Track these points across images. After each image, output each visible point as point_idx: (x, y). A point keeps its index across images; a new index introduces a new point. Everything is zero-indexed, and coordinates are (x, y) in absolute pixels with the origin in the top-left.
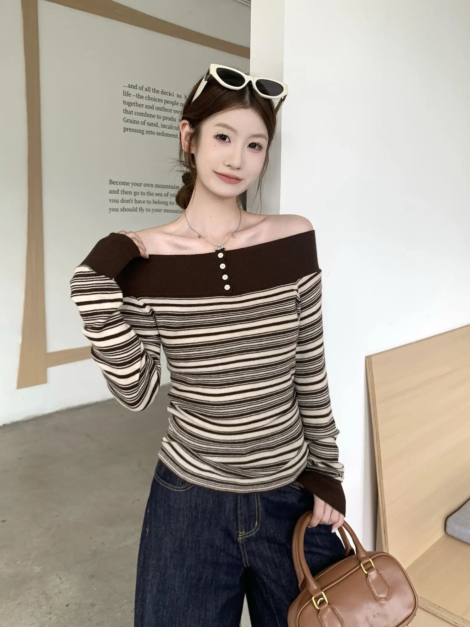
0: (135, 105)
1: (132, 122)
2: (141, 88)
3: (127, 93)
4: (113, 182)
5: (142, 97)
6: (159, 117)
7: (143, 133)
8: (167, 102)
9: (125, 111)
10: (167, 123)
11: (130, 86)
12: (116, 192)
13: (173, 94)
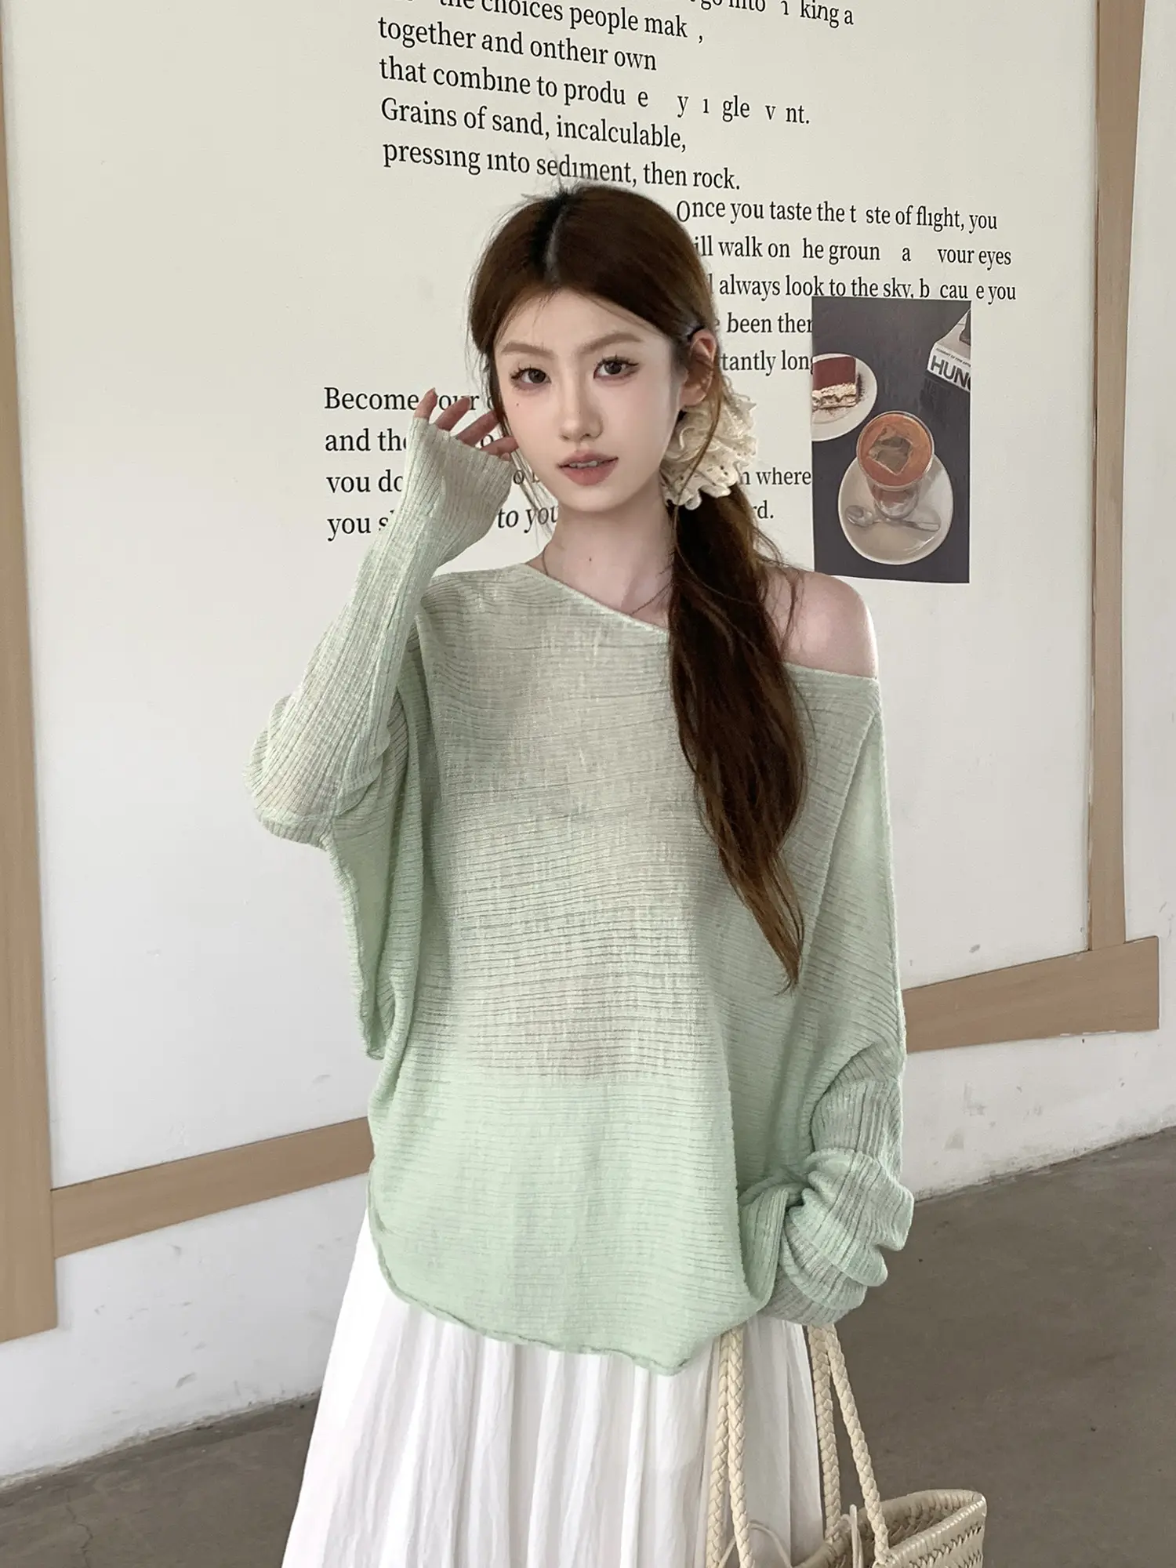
1: (423, 119)
4: (340, 397)
6: (546, 88)
7: (475, 170)
8: (584, 16)
9: (390, 69)
10: (586, 112)
12: (359, 443)
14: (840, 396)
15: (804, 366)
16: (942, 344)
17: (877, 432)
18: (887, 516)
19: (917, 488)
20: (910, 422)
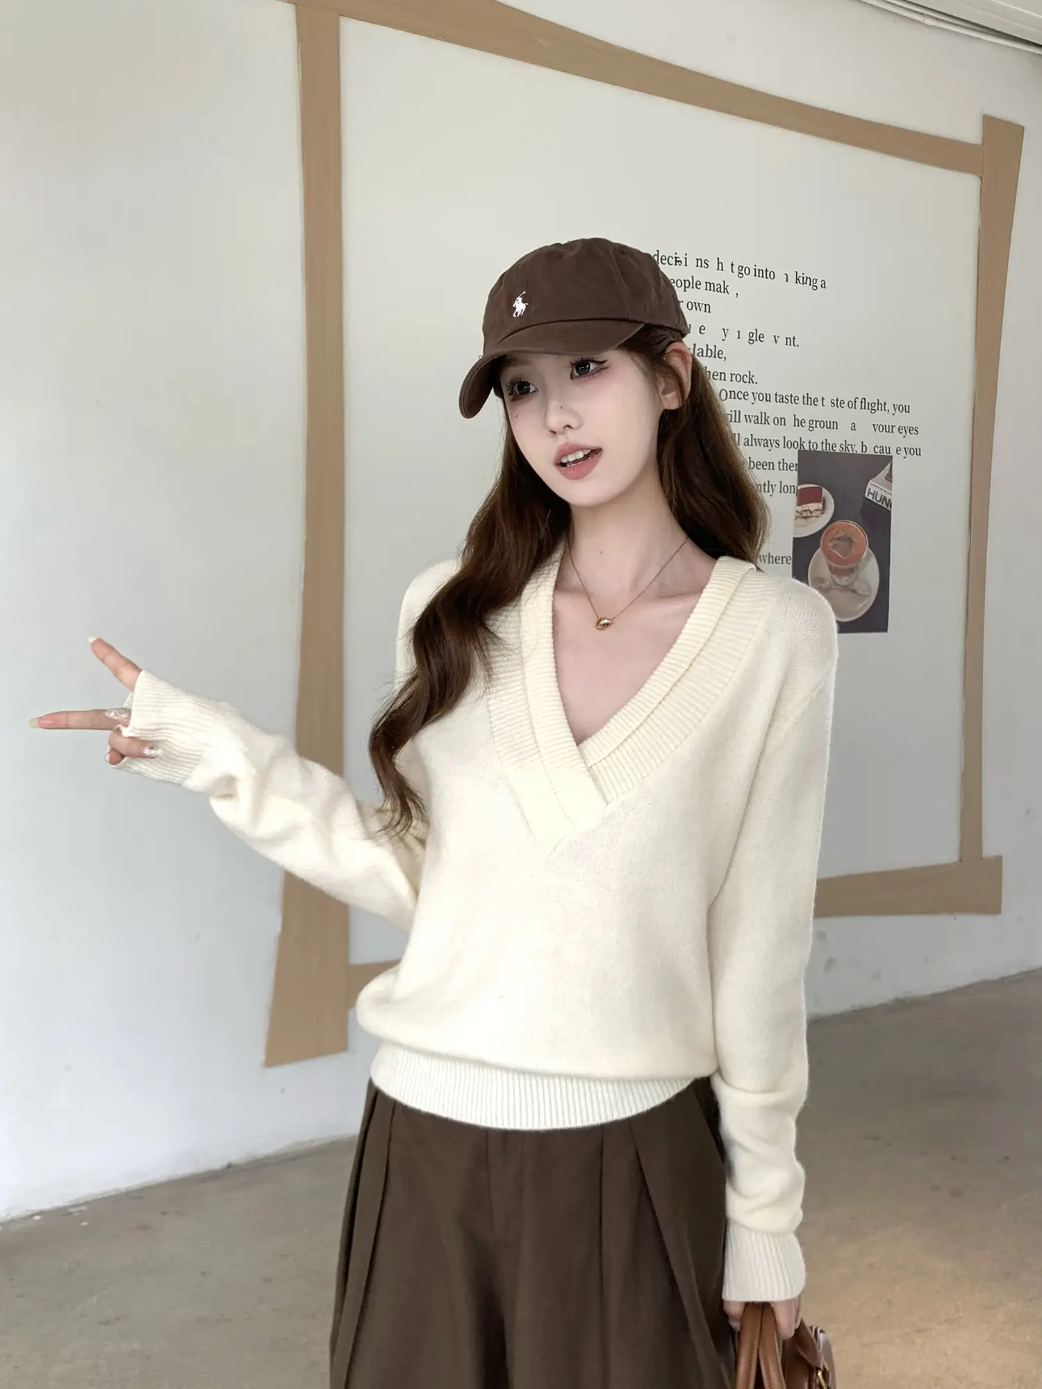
13: (686, 258)
14: (812, 509)
15: (792, 491)
16: (873, 481)
17: (834, 532)
18: (839, 585)
19: (857, 570)
20: (854, 529)
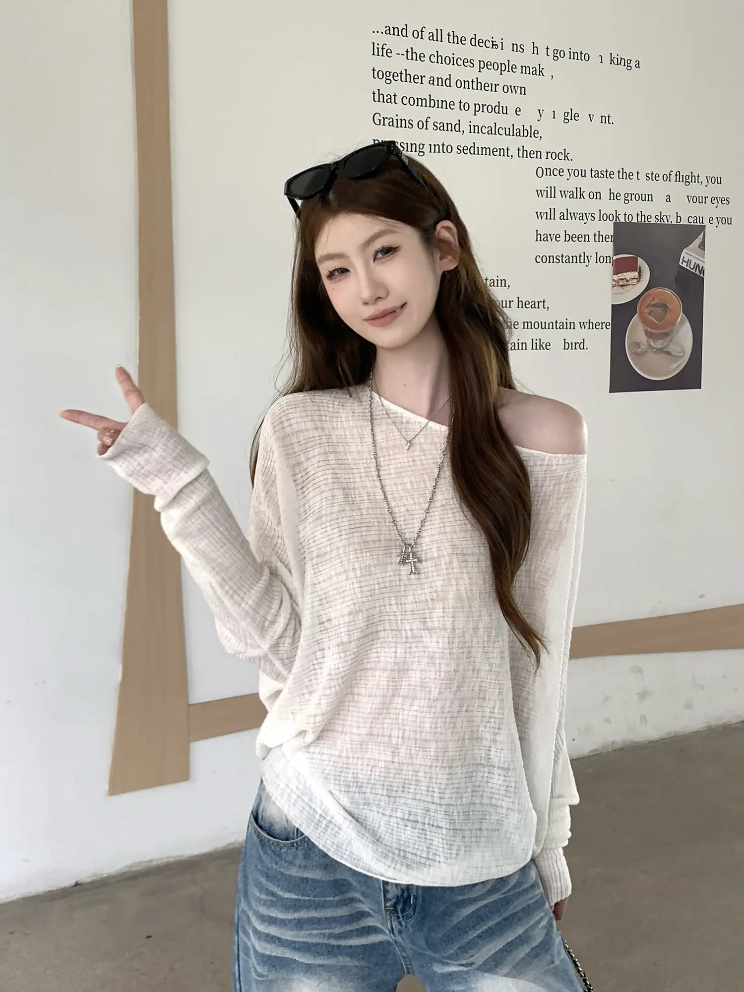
0: (404, 79)
1: (395, 125)
2: (419, 34)
3: (383, 48)
5: (421, 57)
6: (463, 106)
7: (422, 154)
8: (486, 65)
9: (378, 96)
10: (485, 119)
11: (388, 31)
13: (502, 43)
14: (628, 279)
15: (608, 261)
16: (688, 250)
17: (650, 300)
18: (654, 348)
19: (672, 331)
20: (668, 294)
